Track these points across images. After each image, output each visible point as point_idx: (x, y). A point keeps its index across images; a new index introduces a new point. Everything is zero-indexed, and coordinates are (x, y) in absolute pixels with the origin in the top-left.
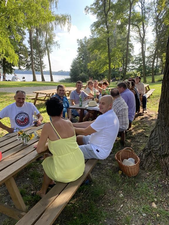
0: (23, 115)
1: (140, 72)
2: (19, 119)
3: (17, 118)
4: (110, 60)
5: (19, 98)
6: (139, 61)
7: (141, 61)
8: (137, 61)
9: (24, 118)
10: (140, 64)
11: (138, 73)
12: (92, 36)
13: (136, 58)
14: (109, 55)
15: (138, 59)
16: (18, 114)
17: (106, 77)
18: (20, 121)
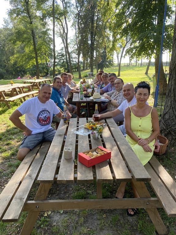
0: (46, 113)
1: (64, 68)
2: (42, 117)
3: (40, 116)
4: (36, 54)
5: (45, 93)
6: (61, 57)
7: (64, 57)
8: (59, 56)
9: (47, 117)
10: (62, 59)
11: (61, 70)
12: (5, 25)
13: (58, 53)
14: (35, 48)
15: (61, 54)
16: (41, 112)
17: (28, 73)
18: (42, 119)
